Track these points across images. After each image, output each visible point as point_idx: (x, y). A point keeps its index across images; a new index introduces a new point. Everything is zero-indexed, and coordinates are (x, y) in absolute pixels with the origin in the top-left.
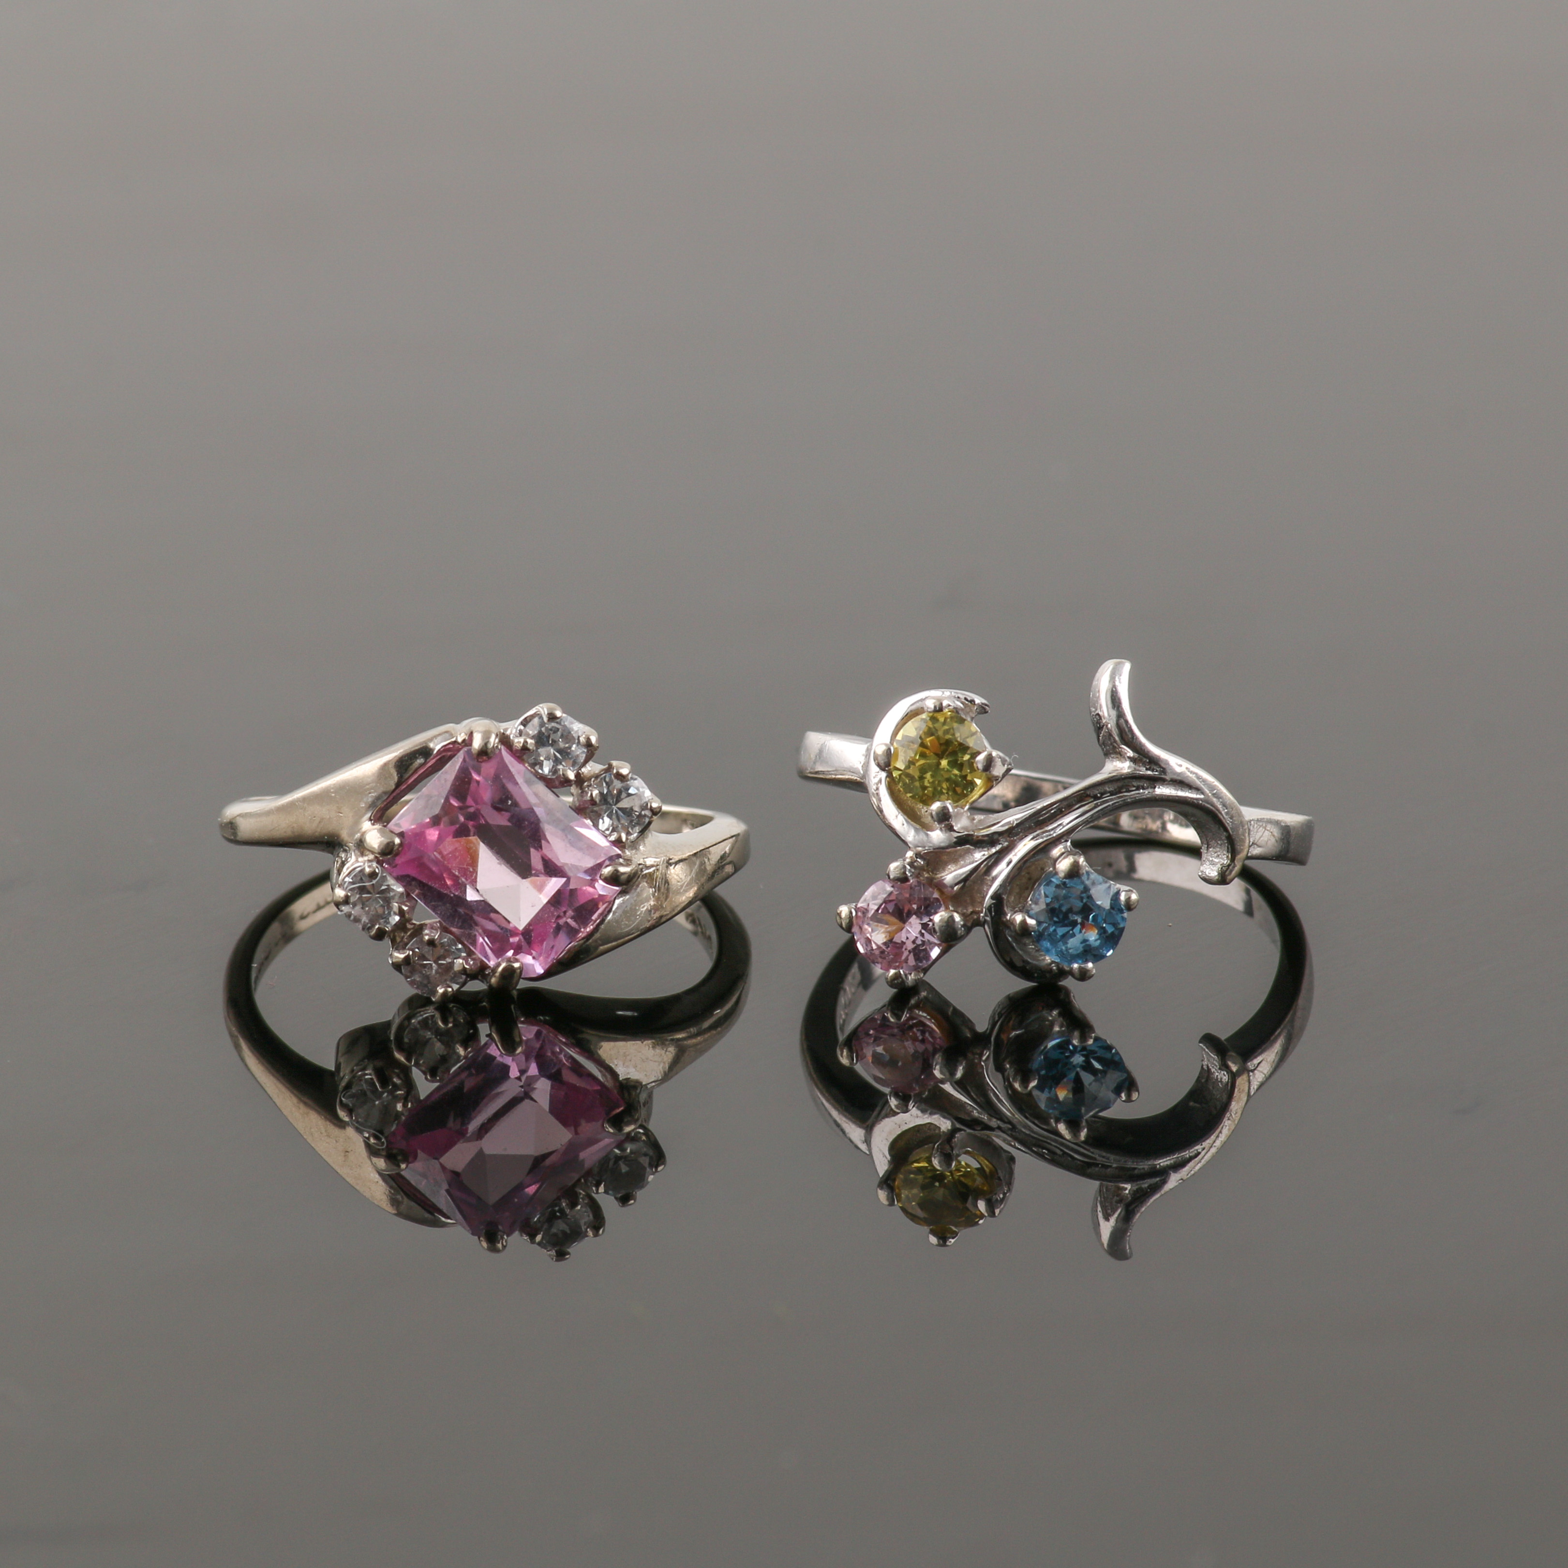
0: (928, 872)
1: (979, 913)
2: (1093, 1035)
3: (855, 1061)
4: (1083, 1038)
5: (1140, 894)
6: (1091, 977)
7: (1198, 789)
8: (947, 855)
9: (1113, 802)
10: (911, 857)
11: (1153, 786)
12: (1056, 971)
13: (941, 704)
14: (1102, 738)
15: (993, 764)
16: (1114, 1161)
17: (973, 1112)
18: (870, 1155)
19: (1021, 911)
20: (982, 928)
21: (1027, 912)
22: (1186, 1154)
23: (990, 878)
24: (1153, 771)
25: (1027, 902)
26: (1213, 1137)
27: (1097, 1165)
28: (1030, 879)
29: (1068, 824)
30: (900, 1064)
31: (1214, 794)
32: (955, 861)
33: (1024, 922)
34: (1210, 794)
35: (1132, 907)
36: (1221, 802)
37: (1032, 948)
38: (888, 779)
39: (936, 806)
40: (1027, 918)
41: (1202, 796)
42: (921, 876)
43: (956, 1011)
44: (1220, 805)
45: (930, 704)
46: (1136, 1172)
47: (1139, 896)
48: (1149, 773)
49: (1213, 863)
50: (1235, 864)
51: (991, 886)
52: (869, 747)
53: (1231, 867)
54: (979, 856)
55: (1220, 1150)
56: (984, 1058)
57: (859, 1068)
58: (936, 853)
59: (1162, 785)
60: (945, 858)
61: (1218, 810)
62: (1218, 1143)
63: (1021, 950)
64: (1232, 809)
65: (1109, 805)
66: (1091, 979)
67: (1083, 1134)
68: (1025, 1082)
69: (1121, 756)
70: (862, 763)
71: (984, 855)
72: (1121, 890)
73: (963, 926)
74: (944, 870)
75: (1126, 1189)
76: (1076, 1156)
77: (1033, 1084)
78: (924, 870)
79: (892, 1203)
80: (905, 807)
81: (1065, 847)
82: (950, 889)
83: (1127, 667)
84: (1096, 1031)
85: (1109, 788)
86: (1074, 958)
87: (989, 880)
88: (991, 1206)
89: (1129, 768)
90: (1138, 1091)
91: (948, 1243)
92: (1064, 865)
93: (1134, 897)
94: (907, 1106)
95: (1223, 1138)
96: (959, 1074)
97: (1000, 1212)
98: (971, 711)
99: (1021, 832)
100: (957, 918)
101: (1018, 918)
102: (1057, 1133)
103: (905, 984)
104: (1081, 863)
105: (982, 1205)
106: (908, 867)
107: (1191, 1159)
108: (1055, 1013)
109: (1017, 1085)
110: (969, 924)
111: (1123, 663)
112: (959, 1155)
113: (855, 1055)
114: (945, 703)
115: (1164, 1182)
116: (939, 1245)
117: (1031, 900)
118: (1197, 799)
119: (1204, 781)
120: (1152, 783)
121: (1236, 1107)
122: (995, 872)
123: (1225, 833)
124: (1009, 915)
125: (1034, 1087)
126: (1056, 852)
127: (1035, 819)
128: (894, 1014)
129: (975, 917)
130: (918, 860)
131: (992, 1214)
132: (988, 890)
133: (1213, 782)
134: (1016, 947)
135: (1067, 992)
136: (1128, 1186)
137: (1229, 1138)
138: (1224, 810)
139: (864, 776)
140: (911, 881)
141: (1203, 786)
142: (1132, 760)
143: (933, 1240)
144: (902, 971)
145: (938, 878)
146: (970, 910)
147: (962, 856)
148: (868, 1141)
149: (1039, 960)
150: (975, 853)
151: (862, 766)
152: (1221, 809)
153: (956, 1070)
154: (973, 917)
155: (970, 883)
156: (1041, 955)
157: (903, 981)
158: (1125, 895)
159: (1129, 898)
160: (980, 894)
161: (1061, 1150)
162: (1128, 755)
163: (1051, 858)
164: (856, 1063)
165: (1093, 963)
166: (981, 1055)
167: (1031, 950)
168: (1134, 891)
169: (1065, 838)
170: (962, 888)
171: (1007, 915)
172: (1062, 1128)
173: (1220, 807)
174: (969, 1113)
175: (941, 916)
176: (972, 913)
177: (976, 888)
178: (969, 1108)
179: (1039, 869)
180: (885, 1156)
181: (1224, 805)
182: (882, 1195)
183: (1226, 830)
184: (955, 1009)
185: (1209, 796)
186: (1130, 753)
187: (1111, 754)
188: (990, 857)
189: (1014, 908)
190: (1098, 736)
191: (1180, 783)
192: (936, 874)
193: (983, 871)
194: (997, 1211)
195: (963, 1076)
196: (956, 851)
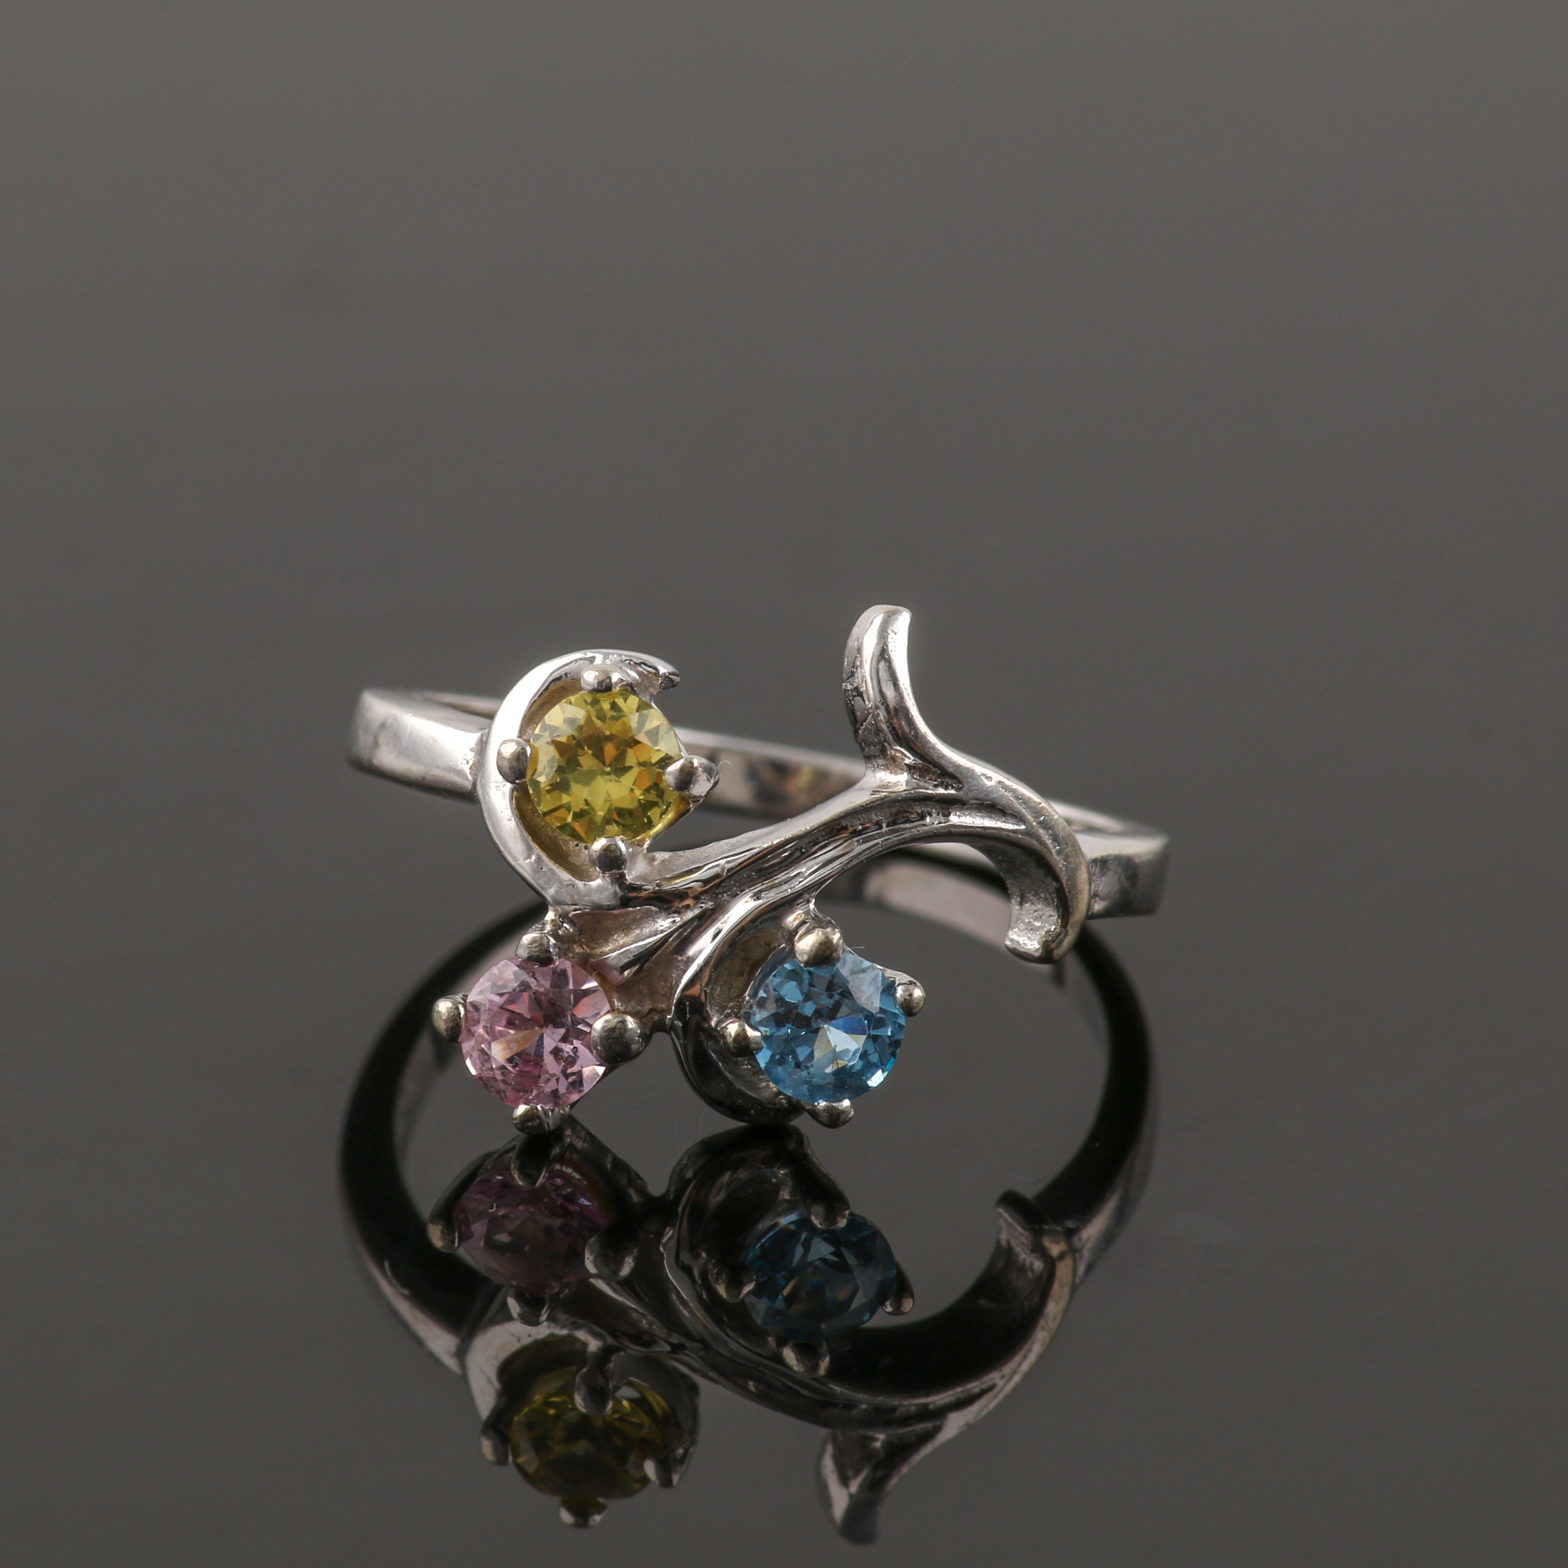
0: (581, 946)
1: (663, 1012)
2: (847, 1212)
3: (456, 1245)
4: (831, 1216)
5: (925, 988)
6: (845, 1122)
7: (1018, 817)
8: (611, 919)
9: (883, 839)
10: (552, 921)
11: (947, 813)
12: (786, 1105)
13: (610, 678)
14: (864, 731)
15: (694, 778)
16: (864, 1401)
17: (642, 1322)
18: (464, 1377)
19: (738, 1017)
20: (668, 1037)
21: (747, 1018)
22: (974, 1386)
23: (684, 958)
24: (946, 789)
25: (744, 999)
26: (1018, 1358)
27: (835, 1405)
28: (746, 959)
29: (810, 874)
30: (527, 1248)
31: (1040, 823)
32: (626, 928)
33: (742, 1037)
34: (1034, 824)
35: (914, 1011)
36: (1051, 835)
37: (747, 1069)
38: (515, 793)
39: (600, 844)
40: (747, 1028)
41: (1023, 827)
42: (570, 952)
43: (618, 1163)
44: (1049, 839)
45: (590, 677)
46: (898, 1413)
47: (925, 993)
48: (941, 791)
49: (1032, 929)
50: (1067, 931)
51: (685, 971)
52: (484, 739)
53: (1061, 937)
54: (664, 924)
55: (1027, 1376)
56: (664, 1240)
57: (463, 1252)
58: (595, 915)
59: (961, 810)
60: (608, 923)
61: (1046, 847)
62: (1025, 1367)
63: (731, 1073)
64: (1067, 844)
65: (878, 844)
66: (847, 1125)
67: (824, 1365)
68: (735, 1283)
69: (893, 764)
70: (471, 762)
71: (674, 921)
72: (897, 983)
73: (640, 1036)
74: (606, 941)
75: (876, 1440)
76: (803, 1392)
77: (748, 1288)
78: (575, 942)
79: (502, 1460)
80: (543, 838)
81: (807, 913)
82: (616, 973)
83: (904, 620)
84: (851, 1205)
85: (877, 815)
86: (816, 1091)
87: (682, 961)
88: (666, 1467)
89: (907, 782)
90: (912, 1297)
91: (591, 1523)
92: (806, 944)
93: (918, 993)
94: (538, 1315)
95: (1032, 1358)
96: (626, 1268)
97: (680, 1479)
98: (652, 685)
99: (734, 885)
100: (631, 1023)
101: (732, 1028)
102: (780, 1360)
103: (544, 1128)
104: (835, 941)
105: (650, 1468)
106: (552, 941)
107: (983, 1393)
108: (782, 1172)
109: (721, 1290)
110: (648, 1032)
111: (900, 612)
112: (616, 1389)
113: (457, 1234)
114: (615, 677)
115: (937, 1430)
116: (577, 1525)
117: (749, 996)
118: (1014, 831)
119: (1026, 802)
120: (944, 807)
121: (1053, 1309)
122: (691, 951)
123: (1054, 883)
124: (715, 1019)
125: (749, 1293)
126: (792, 920)
127: (757, 865)
128: (524, 1174)
129: (656, 1018)
130: (565, 925)
131: (666, 1482)
132: (680, 977)
133: (1040, 803)
134: (723, 1069)
135: (800, 1138)
136: (881, 1437)
137: (1041, 1357)
138: (1055, 847)
139: (474, 785)
140: (557, 963)
141: (1024, 811)
142: (910, 768)
143: (566, 1517)
144: (539, 1107)
145: (596, 955)
146: (648, 1006)
147: (638, 922)
148: (461, 1354)
149: (760, 1088)
150: (658, 918)
151: (471, 768)
152: (1051, 846)
153: (620, 1264)
154: (652, 1018)
155: (651, 965)
156: (762, 1080)
157: (541, 1124)
158: (904, 991)
159: (911, 995)
160: (665, 982)
161: (783, 1383)
162: (907, 761)
163: (783, 928)
164: (458, 1247)
165: (850, 1100)
166: (660, 1234)
167: (745, 1073)
168: (918, 984)
169: (806, 896)
170: (636, 973)
171: (711, 1019)
172: (789, 1355)
173: (1049, 842)
174: (635, 1324)
175: (606, 1021)
176: (651, 1011)
177: (659, 973)
178: (634, 1315)
179: (762, 943)
180: (489, 1381)
181: (1055, 839)
182: (487, 1446)
183: (1056, 877)
184: (617, 1162)
185: (1033, 826)
186: (910, 759)
187: (875, 757)
188: (684, 925)
189: (724, 1009)
190: (856, 731)
191: (992, 807)
192: (593, 948)
193: (671, 948)
194: (676, 1478)
195: (634, 1272)
196: (629, 913)
